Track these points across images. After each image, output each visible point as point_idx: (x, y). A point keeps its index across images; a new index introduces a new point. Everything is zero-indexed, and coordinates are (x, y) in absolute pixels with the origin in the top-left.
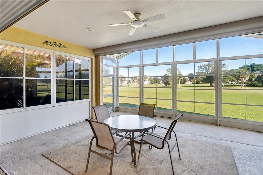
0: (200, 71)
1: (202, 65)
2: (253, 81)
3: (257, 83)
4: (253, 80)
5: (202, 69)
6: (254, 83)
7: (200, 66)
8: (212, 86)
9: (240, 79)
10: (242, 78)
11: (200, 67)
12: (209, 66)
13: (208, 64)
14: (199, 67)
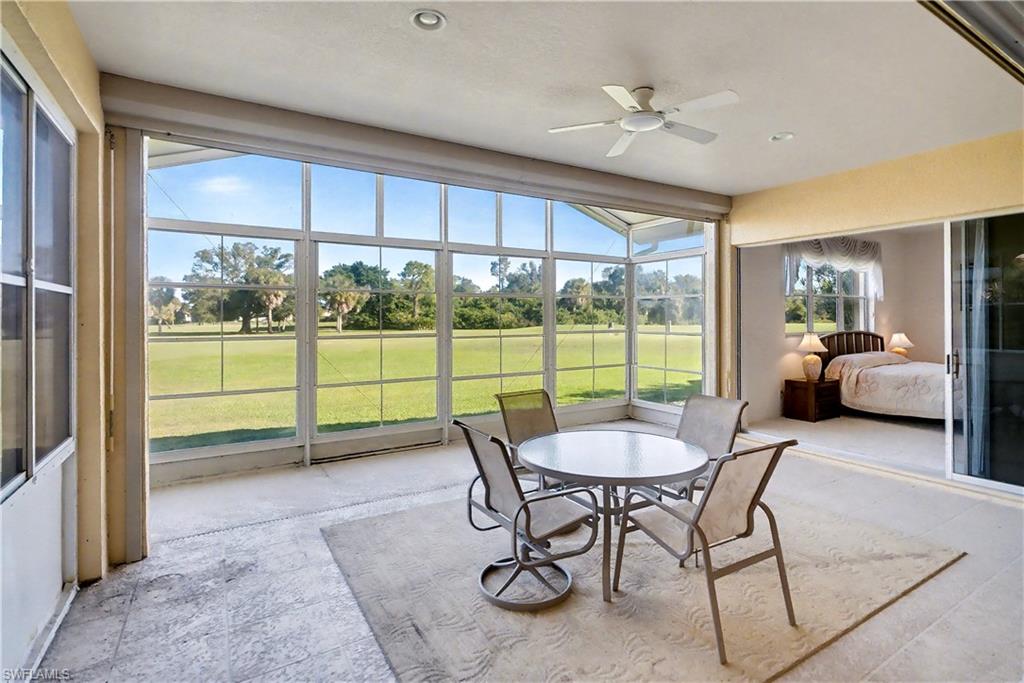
0: (202, 273)
1: (209, 248)
2: (359, 314)
3: (367, 318)
4: (358, 311)
5: (210, 267)
6: (362, 319)
7: (204, 252)
8: (249, 328)
9: (337, 306)
10: (340, 304)
11: (204, 256)
12: (239, 255)
13: (236, 247)
14: (197, 255)
